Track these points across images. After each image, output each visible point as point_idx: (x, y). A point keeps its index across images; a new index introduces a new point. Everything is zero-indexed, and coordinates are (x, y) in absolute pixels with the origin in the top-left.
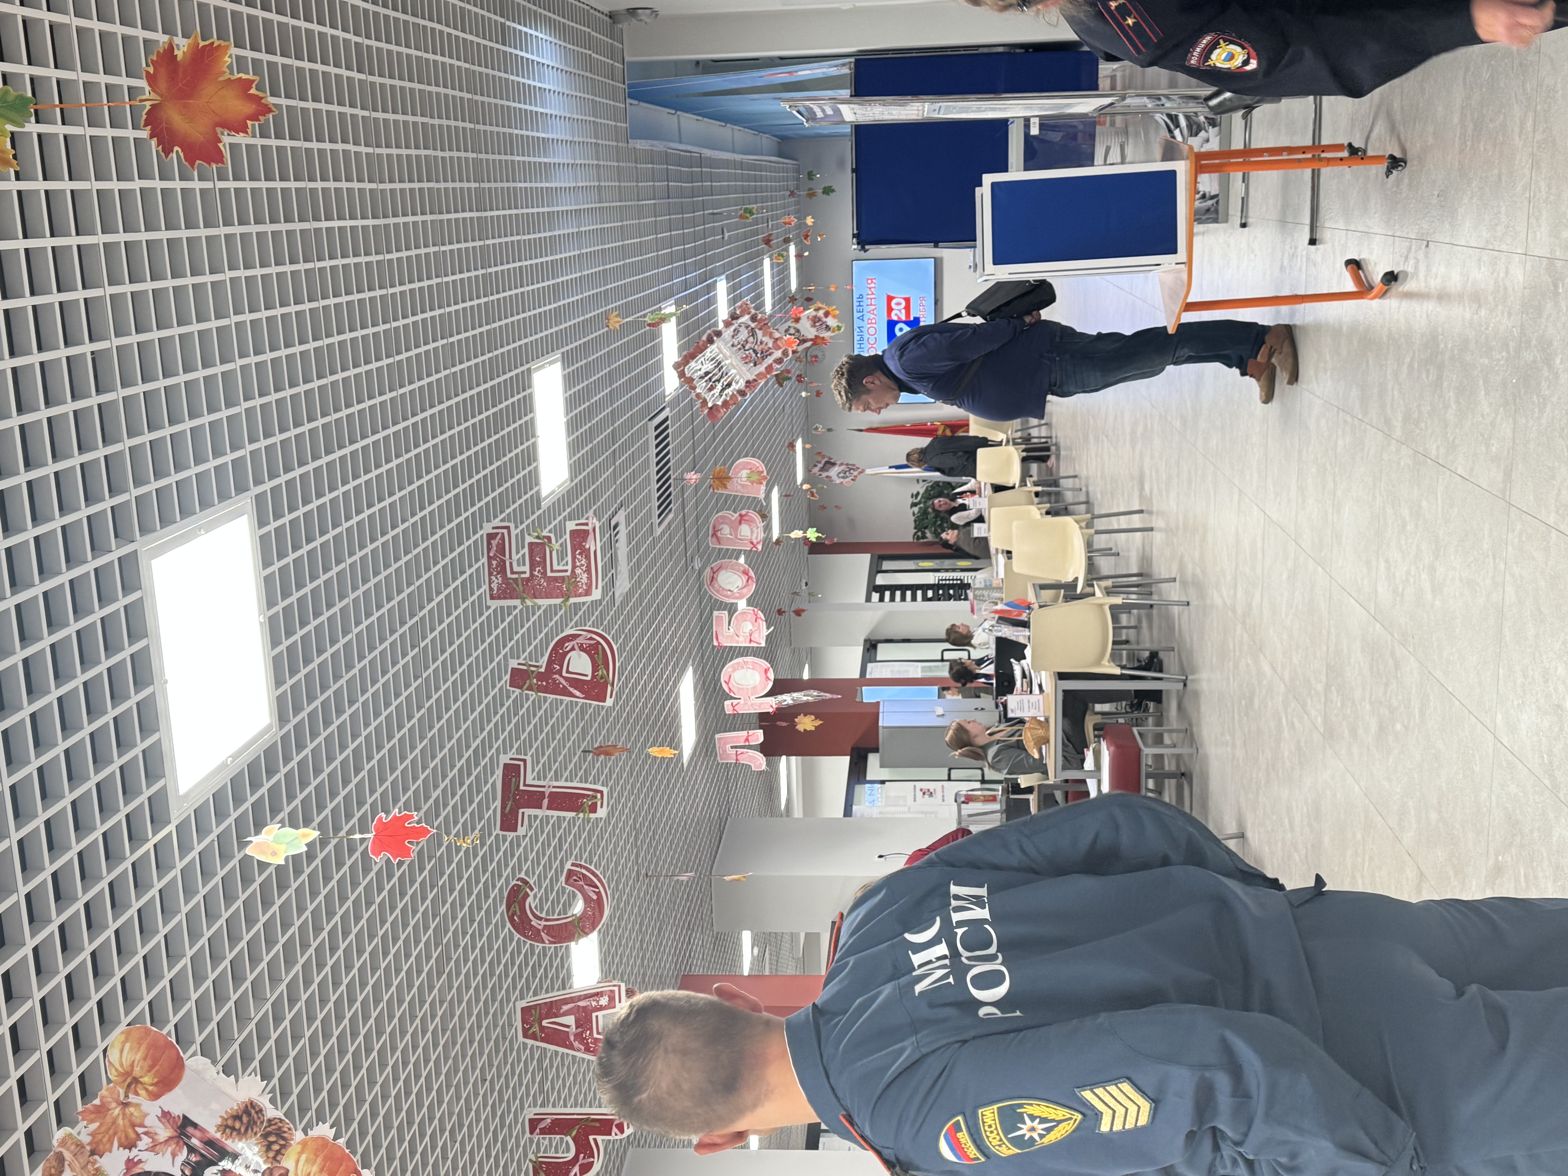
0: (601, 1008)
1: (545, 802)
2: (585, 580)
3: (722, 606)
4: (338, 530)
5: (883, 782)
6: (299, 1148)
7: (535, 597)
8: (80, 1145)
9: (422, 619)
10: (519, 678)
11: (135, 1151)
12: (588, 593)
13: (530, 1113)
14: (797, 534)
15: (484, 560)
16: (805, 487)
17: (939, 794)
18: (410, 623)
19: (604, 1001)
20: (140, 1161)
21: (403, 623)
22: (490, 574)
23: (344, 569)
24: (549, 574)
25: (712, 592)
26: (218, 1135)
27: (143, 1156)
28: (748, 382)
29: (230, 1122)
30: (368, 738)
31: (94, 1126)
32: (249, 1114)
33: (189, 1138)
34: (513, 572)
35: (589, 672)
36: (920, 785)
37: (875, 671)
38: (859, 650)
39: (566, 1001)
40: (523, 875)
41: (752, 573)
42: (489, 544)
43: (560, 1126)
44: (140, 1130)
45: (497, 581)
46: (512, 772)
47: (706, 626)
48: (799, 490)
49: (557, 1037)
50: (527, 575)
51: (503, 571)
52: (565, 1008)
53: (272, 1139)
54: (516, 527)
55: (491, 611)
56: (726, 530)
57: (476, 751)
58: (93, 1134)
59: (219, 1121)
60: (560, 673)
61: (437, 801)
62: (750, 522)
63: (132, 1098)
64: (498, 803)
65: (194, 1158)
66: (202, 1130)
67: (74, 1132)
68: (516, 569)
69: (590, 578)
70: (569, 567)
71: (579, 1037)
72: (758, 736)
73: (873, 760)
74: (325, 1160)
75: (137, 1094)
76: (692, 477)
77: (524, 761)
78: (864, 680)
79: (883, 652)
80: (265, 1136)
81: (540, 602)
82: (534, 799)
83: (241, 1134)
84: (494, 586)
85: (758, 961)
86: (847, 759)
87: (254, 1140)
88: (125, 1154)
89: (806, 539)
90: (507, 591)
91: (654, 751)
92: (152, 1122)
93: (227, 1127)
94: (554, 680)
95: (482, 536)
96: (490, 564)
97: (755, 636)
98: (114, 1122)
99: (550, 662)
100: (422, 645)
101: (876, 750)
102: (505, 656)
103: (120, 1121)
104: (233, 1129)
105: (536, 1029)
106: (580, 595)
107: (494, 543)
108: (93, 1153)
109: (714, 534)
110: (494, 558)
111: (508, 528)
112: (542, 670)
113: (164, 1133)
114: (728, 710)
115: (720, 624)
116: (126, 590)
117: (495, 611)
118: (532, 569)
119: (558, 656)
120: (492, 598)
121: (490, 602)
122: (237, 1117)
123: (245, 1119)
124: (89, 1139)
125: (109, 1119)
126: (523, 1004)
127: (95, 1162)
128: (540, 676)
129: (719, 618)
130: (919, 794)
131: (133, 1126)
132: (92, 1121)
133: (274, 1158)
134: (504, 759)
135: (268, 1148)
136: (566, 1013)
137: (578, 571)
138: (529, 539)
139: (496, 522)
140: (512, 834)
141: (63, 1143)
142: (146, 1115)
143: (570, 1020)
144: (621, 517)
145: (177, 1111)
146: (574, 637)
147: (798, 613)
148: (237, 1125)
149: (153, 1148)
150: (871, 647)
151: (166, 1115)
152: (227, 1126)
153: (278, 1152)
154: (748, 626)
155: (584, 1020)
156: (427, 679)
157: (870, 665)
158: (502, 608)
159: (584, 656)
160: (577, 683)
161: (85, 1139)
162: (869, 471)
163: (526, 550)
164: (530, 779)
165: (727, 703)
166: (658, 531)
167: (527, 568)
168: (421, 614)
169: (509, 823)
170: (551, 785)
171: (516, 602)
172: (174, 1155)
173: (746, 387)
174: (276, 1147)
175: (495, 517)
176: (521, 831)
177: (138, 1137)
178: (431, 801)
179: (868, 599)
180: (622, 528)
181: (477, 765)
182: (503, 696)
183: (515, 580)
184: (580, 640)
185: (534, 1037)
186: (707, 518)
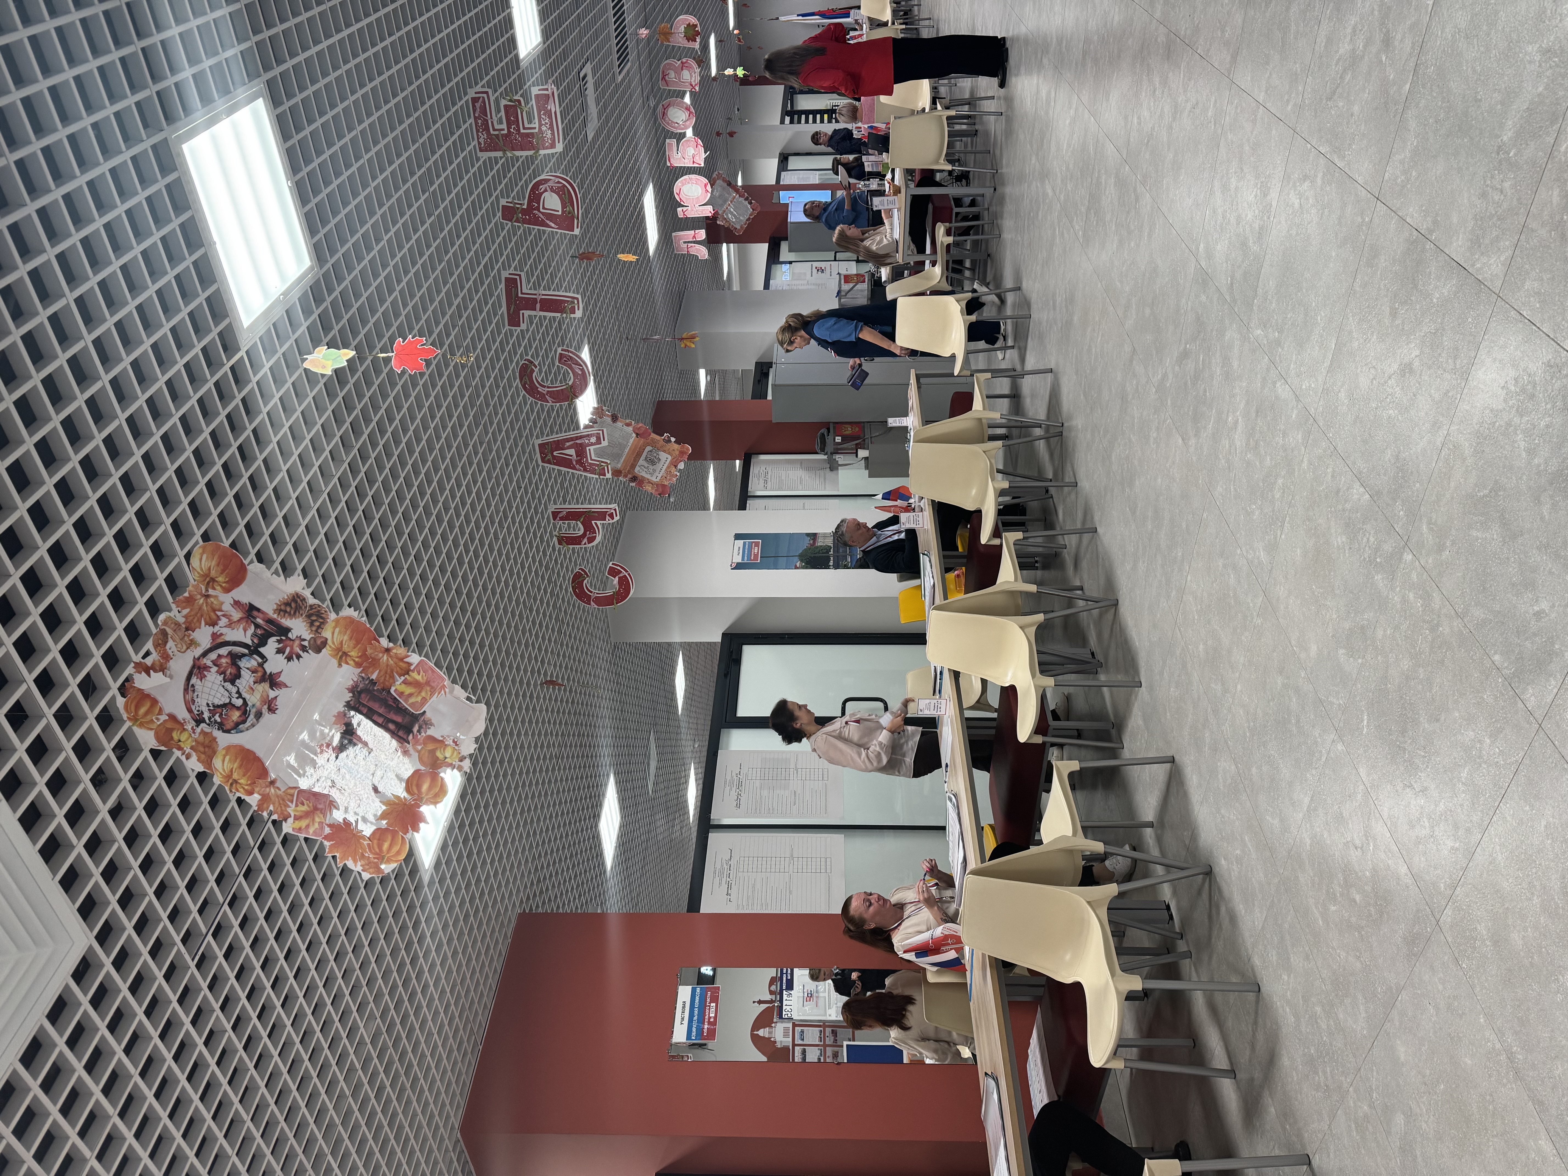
0: (592, 444)
1: (538, 306)
2: (549, 136)
3: (673, 135)
4: (346, 103)
5: (790, 263)
6: (333, 624)
7: (513, 149)
8: (177, 624)
9: (429, 169)
10: (509, 213)
11: (217, 628)
12: (553, 146)
13: (552, 508)
14: (729, 72)
15: (472, 120)
16: (736, 32)
17: (828, 271)
18: (419, 174)
19: (593, 440)
20: (221, 634)
21: (412, 174)
22: (478, 131)
23: (357, 135)
24: (522, 131)
25: (664, 124)
26: (275, 616)
27: (224, 631)
29: (283, 607)
30: (395, 267)
31: (186, 611)
32: (296, 602)
33: (255, 618)
34: (494, 130)
35: (559, 208)
36: (815, 264)
37: (788, 178)
38: (774, 163)
39: (568, 440)
40: (529, 357)
41: (692, 110)
42: (474, 106)
43: (573, 516)
44: (219, 613)
45: (483, 136)
46: (512, 284)
47: (660, 153)
48: (730, 33)
49: (565, 462)
50: (505, 132)
51: (487, 129)
52: (568, 444)
53: (314, 618)
54: (496, 91)
55: (481, 162)
56: (672, 74)
57: (485, 266)
58: (186, 617)
59: (275, 607)
60: (538, 209)
61: (458, 306)
62: (689, 68)
63: (211, 592)
64: (504, 308)
65: (259, 632)
66: (263, 613)
67: (171, 614)
68: (497, 127)
69: (553, 134)
70: (537, 125)
71: (578, 462)
72: (702, 234)
73: (784, 246)
74: (353, 632)
75: (214, 589)
76: (644, 32)
77: (520, 276)
78: (779, 186)
79: (793, 163)
80: (309, 616)
81: (518, 153)
82: (530, 304)
83: (292, 615)
84: (482, 140)
85: (710, 385)
86: (765, 246)
87: (301, 619)
88: (210, 630)
89: (736, 75)
90: (492, 144)
91: (622, 257)
92: (227, 607)
93: (279, 611)
94: (534, 215)
95: (467, 102)
96: (476, 123)
97: (697, 159)
98: (200, 608)
99: (530, 201)
100: (431, 190)
101: (786, 239)
102: (497, 197)
103: (205, 608)
104: (285, 612)
105: (549, 457)
106: (547, 148)
107: (478, 105)
108: (187, 629)
109: (663, 78)
110: (479, 116)
111: (487, 93)
112: (525, 207)
113: (236, 615)
114: (681, 215)
115: (671, 149)
116: (164, 171)
117: (484, 162)
118: (509, 128)
119: (535, 196)
120: (481, 150)
121: (480, 154)
122: (287, 604)
123: (293, 605)
124: (183, 620)
125: (196, 607)
126: (540, 441)
127: (189, 636)
128: (524, 212)
129: (670, 145)
130: (815, 271)
131: (214, 611)
132: (184, 608)
133: (316, 631)
134: (505, 274)
135: (312, 624)
136: (569, 448)
137: (544, 128)
138: (503, 102)
139: (478, 88)
140: (519, 329)
141: (165, 623)
142: (222, 603)
143: (572, 452)
144: (588, 69)
145: (245, 600)
146: (547, 181)
147: (731, 134)
148: (288, 609)
149: (231, 625)
150: (784, 159)
151: (237, 604)
152: (281, 610)
153: (319, 627)
154: (691, 151)
155: (581, 451)
156: (439, 215)
157: (783, 174)
158: (490, 158)
159: (555, 196)
160: (551, 217)
161: (181, 620)
162: (782, 19)
163: (503, 113)
164: (526, 289)
165: (679, 209)
166: (620, 78)
167: (504, 126)
168: (428, 165)
169: (514, 321)
170: (542, 293)
171: (499, 154)
172: (245, 630)
174: (317, 624)
175: (476, 84)
176: (523, 326)
177: (218, 618)
178: (454, 307)
179: (782, 122)
180: (589, 78)
181: (487, 276)
182: (499, 228)
183: (497, 136)
184: (550, 184)
185: (549, 462)
186: (659, 64)
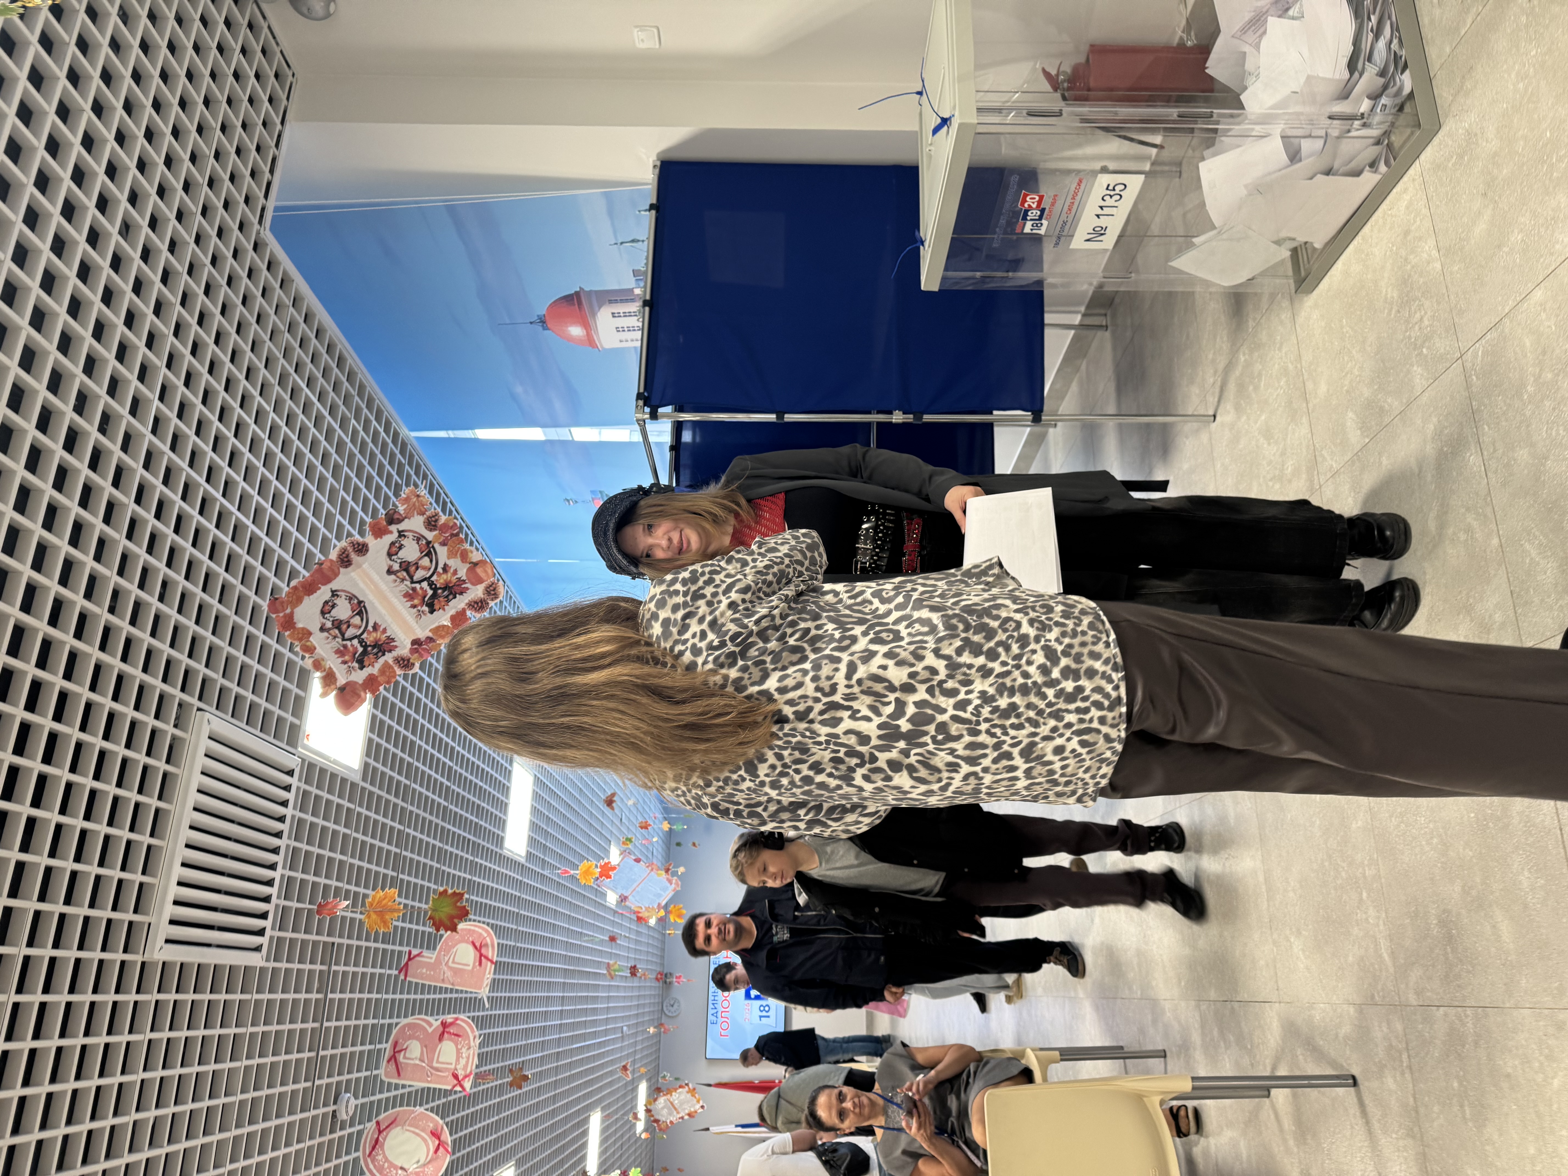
28: (416, 642)
41: (446, 1136)
56: (414, 1050)
62: (458, 1036)
109: (393, 1058)
173: (413, 651)
